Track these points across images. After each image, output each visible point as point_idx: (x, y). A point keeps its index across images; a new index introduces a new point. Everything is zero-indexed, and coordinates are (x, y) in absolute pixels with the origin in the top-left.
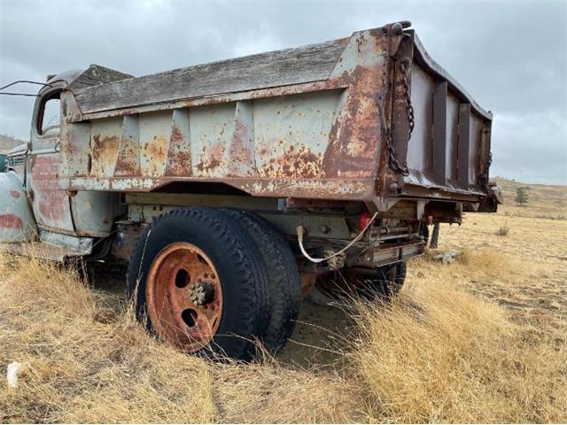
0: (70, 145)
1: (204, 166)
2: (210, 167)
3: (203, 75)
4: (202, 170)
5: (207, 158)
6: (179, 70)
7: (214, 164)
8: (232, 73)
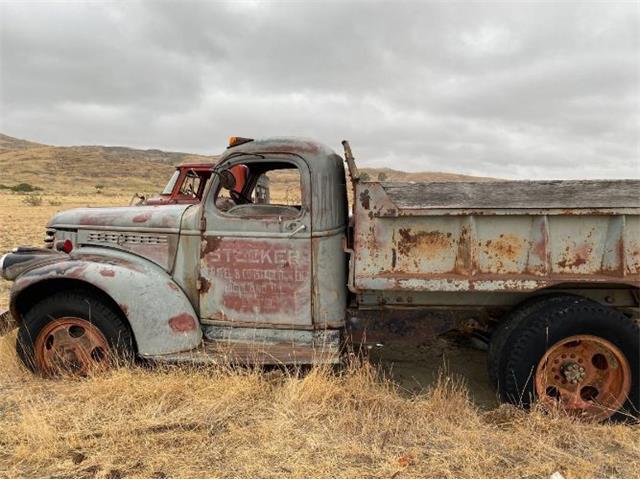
0: (375, 241)
1: (567, 263)
2: (574, 264)
3: (590, 190)
4: (564, 266)
5: (571, 257)
6: (560, 182)
7: (579, 262)
8: (622, 192)
